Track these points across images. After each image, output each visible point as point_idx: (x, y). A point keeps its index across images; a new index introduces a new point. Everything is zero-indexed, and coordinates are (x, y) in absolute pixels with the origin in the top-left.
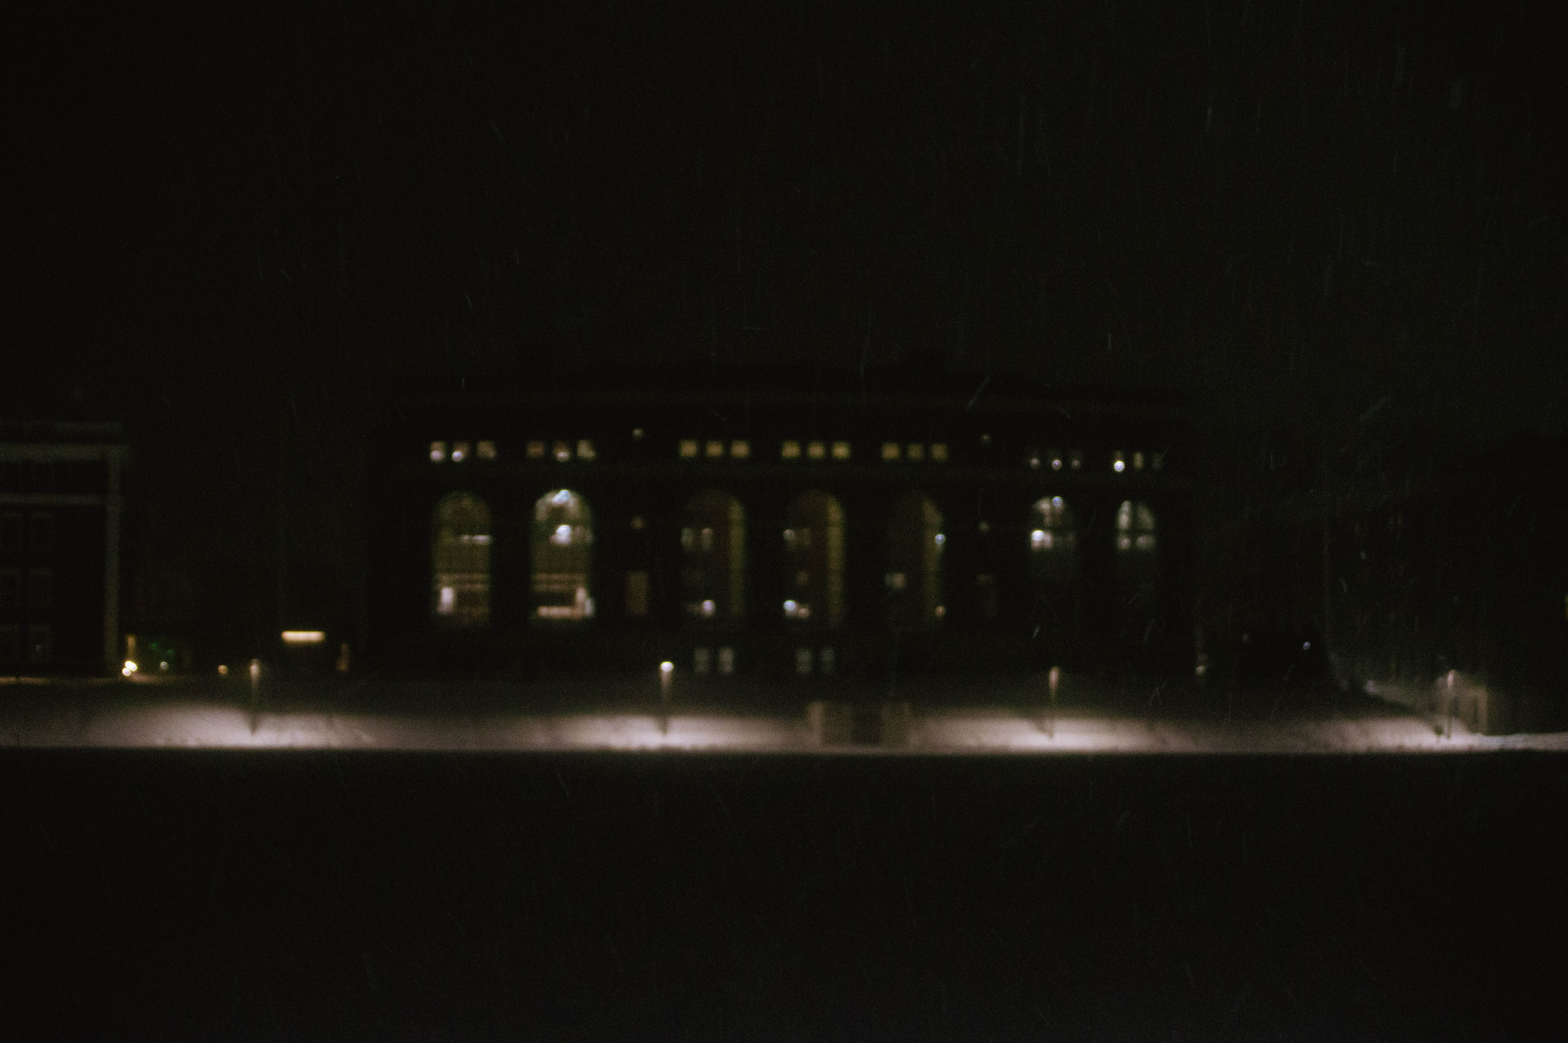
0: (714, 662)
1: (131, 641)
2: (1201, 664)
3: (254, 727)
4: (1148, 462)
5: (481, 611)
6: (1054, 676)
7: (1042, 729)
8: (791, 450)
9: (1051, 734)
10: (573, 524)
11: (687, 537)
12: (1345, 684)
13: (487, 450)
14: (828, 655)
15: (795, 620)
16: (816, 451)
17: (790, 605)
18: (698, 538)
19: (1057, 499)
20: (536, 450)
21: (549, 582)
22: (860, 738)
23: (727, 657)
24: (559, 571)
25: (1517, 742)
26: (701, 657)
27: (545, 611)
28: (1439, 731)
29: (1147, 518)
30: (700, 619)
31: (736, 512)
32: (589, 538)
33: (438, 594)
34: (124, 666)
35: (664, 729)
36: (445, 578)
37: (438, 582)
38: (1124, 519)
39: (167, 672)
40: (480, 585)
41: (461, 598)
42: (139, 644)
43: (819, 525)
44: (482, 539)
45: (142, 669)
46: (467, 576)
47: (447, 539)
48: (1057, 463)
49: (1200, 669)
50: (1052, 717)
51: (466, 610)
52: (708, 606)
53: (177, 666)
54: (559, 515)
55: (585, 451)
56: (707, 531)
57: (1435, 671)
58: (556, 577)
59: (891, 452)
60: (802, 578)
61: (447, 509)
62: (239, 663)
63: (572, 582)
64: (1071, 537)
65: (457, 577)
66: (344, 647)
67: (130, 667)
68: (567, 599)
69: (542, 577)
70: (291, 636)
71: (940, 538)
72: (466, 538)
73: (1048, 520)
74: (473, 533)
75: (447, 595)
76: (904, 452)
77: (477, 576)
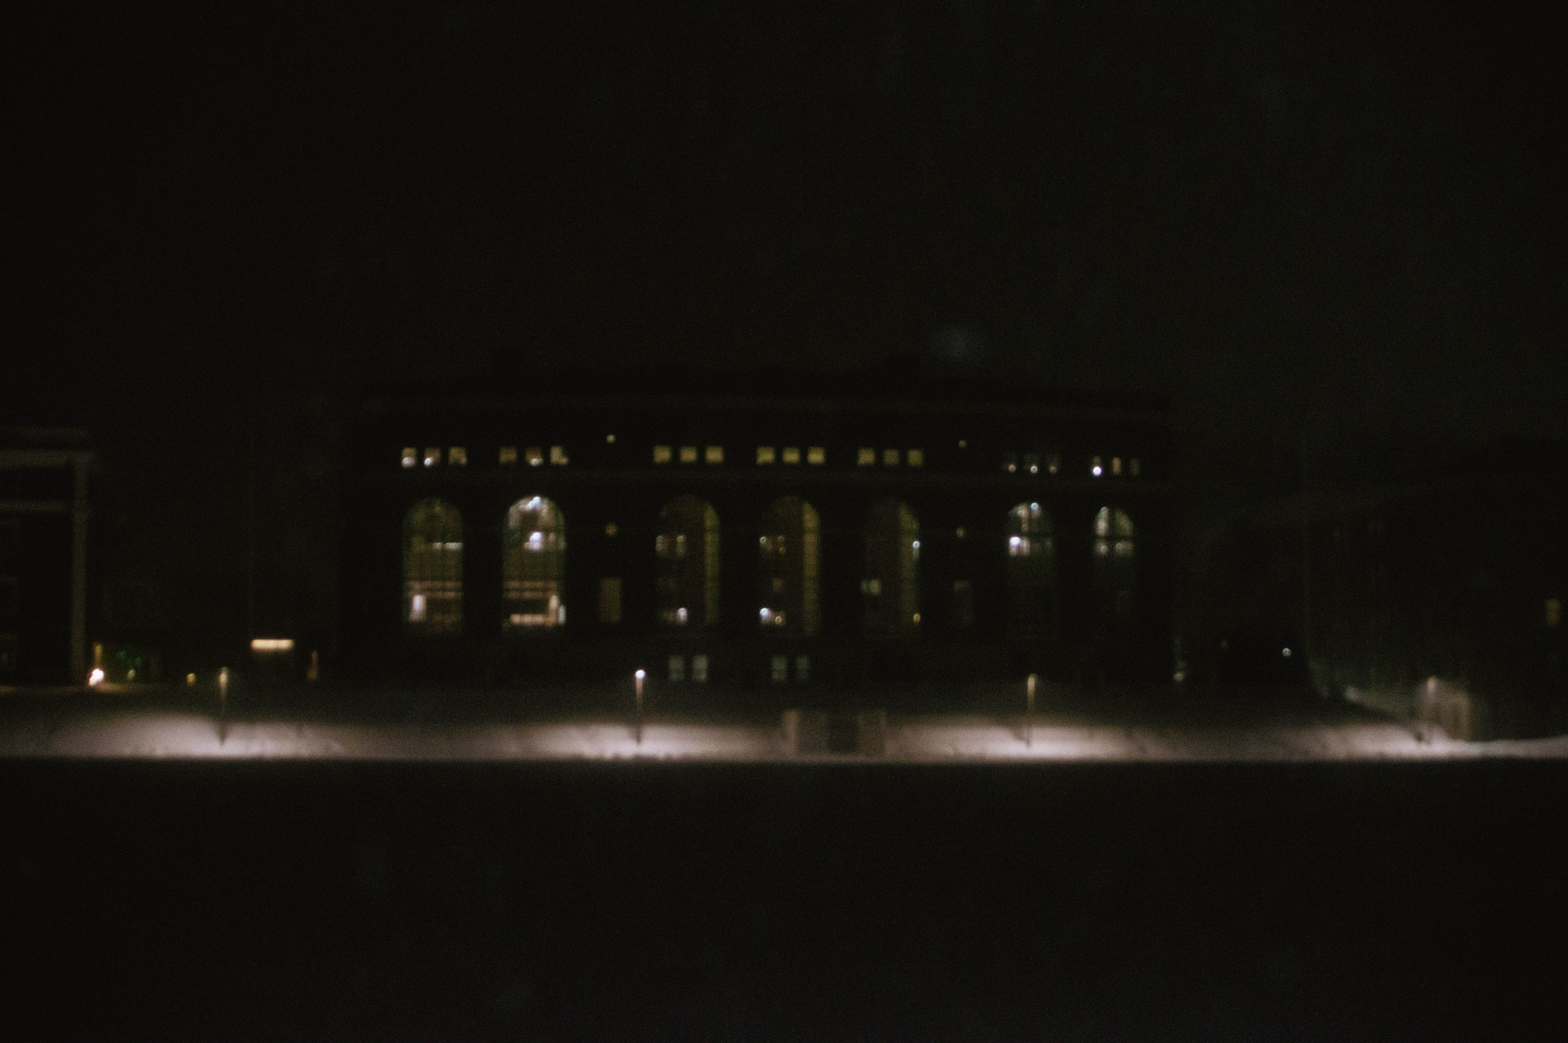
0: (689, 669)
1: (98, 650)
2: (1179, 671)
3: (223, 737)
4: (1125, 466)
5: (451, 619)
6: (1031, 682)
7: (1019, 737)
8: (766, 456)
9: (1028, 742)
10: (546, 531)
11: (661, 542)
12: (1325, 692)
13: (458, 455)
14: (803, 663)
15: (771, 627)
16: (791, 456)
17: (764, 612)
18: (673, 544)
19: (1035, 506)
20: (507, 456)
21: (523, 590)
22: (836, 746)
23: (701, 664)
24: (533, 578)
25: (1499, 749)
26: (676, 664)
27: (516, 619)
28: (1419, 738)
29: (1125, 524)
30: (676, 627)
31: (710, 518)
32: (562, 545)
33: (409, 603)
34: (90, 675)
35: (638, 739)
36: (416, 585)
37: (409, 589)
38: (1102, 526)
39: (135, 680)
40: (451, 592)
41: (432, 605)
42: (105, 651)
43: (795, 533)
44: (453, 546)
45: (108, 678)
46: (439, 584)
47: (418, 545)
48: (1034, 469)
49: (1179, 676)
50: (1030, 725)
51: (438, 618)
52: (682, 613)
53: (144, 675)
54: (531, 521)
55: (557, 456)
56: (681, 538)
57: (1416, 678)
58: (528, 584)
59: (866, 457)
60: (777, 584)
61: (419, 516)
62: (208, 673)
63: (545, 590)
64: (1049, 543)
65: (428, 584)
66: (314, 655)
67: (97, 676)
68: (540, 606)
69: (514, 584)
70: (260, 644)
71: (916, 544)
72: (438, 545)
73: (1025, 527)
74: (444, 541)
75: (418, 603)
76: (879, 457)
77: (450, 584)
